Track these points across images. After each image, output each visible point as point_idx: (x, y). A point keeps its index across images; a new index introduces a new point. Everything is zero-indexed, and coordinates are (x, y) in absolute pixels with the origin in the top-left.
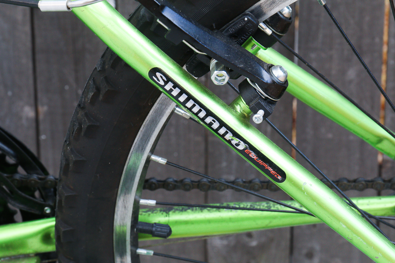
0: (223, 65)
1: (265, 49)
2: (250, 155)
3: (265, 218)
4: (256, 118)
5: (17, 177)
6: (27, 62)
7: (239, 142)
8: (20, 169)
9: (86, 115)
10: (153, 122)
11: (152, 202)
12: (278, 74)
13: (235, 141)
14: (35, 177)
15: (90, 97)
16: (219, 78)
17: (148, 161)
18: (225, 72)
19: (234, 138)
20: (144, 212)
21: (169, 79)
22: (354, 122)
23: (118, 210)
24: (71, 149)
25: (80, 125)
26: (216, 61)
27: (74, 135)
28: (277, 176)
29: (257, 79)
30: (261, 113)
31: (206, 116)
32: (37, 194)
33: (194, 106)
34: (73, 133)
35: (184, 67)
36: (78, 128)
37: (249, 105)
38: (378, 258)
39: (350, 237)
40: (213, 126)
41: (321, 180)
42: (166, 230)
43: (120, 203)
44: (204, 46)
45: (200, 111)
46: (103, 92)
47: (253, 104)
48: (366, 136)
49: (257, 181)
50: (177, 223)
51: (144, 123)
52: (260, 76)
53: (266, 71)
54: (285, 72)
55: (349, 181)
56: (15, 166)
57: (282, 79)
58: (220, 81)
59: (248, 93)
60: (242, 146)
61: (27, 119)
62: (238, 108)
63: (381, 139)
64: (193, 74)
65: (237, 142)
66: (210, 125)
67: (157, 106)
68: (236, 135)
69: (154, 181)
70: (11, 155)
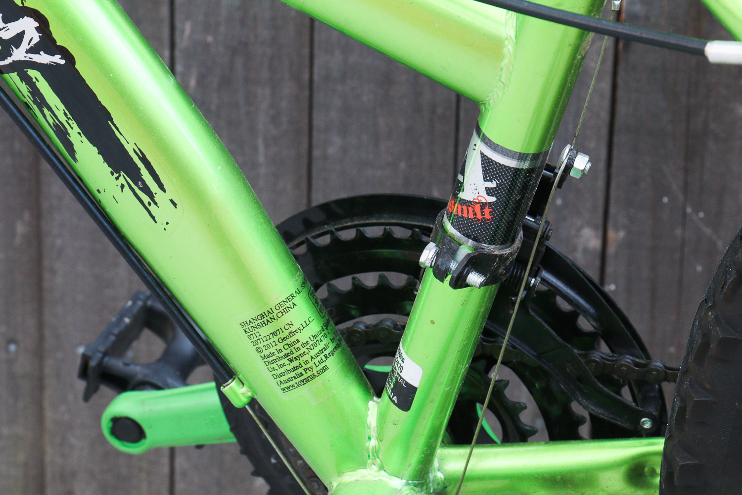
14: (628, 359)
24: (716, 317)
27: (724, 290)
32: (626, 392)
34: (723, 288)
36: (735, 279)
56: (594, 337)
61: (586, 250)
70: (591, 315)
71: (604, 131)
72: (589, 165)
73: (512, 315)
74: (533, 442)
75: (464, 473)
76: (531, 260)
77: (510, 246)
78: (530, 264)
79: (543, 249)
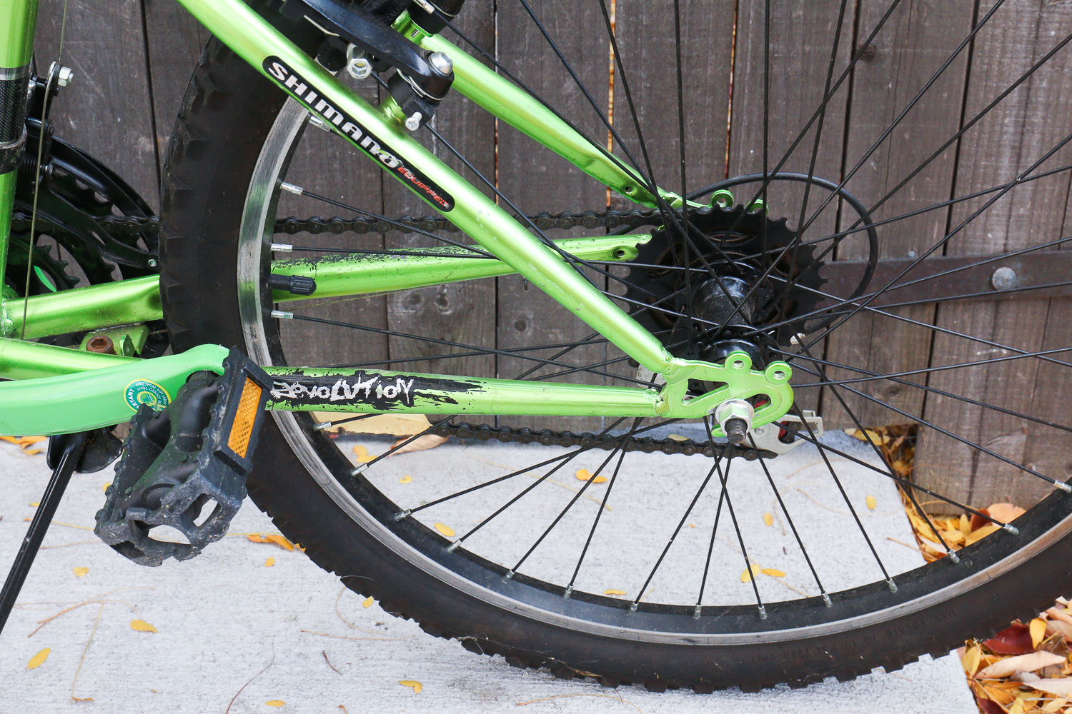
0: (364, 52)
1: (431, 36)
2: (406, 175)
3: (444, 268)
4: (410, 123)
5: (110, 219)
6: (139, 77)
7: (390, 157)
8: (115, 209)
9: (188, 128)
10: (280, 136)
11: (289, 247)
12: (440, 64)
13: (384, 156)
14: (134, 218)
15: (192, 102)
16: (359, 70)
17: (277, 191)
18: (366, 60)
19: (382, 152)
20: (283, 264)
21: (291, 72)
22: (555, 136)
23: (241, 259)
24: (171, 175)
25: (181, 141)
26: (354, 46)
28: (443, 203)
29: (411, 71)
30: (417, 116)
31: (343, 123)
32: (141, 243)
33: (326, 108)
35: (316, 60)
37: (401, 107)
38: (579, 310)
39: (543, 283)
40: (353, 136)
41: (514, 217)
42: (308, 285)
43: (243, 251)
44: (334, 24)
45: (335, 115)
46: (207, 95)
47: (406, 105)
48: (572, 155)
49: (430, 219)
50: (327, 277)
51: (268, 138)
52: (415, 65)
53: (422, 58)
54: (449, 61)
55: (551, 217)
56: (109, 205)
57: (445, 71)
58: (360, 73)
59: (399, 90)
60: (394, 163)
61: (143, 153)
62: (388, 112)
63: (591, 160)
64: (327, 67)
65: (387, 157)
66: (350, 134)
67: (284, 114)
68: (385, 147)
69: (293, 221)
70: (101, 190)
71: (144, 64)
72: (71, 76)
73: (34, 195)
74: (79, 287)
75: (25, 317)
76: (40, 152)
77: (16, 142)
78: (40, 154)
79: (49, 143)
